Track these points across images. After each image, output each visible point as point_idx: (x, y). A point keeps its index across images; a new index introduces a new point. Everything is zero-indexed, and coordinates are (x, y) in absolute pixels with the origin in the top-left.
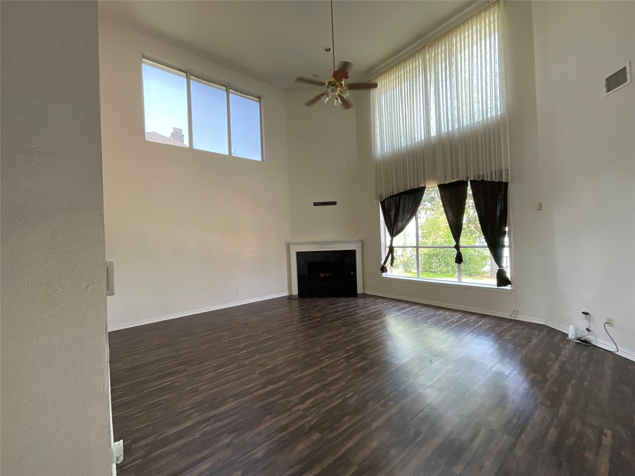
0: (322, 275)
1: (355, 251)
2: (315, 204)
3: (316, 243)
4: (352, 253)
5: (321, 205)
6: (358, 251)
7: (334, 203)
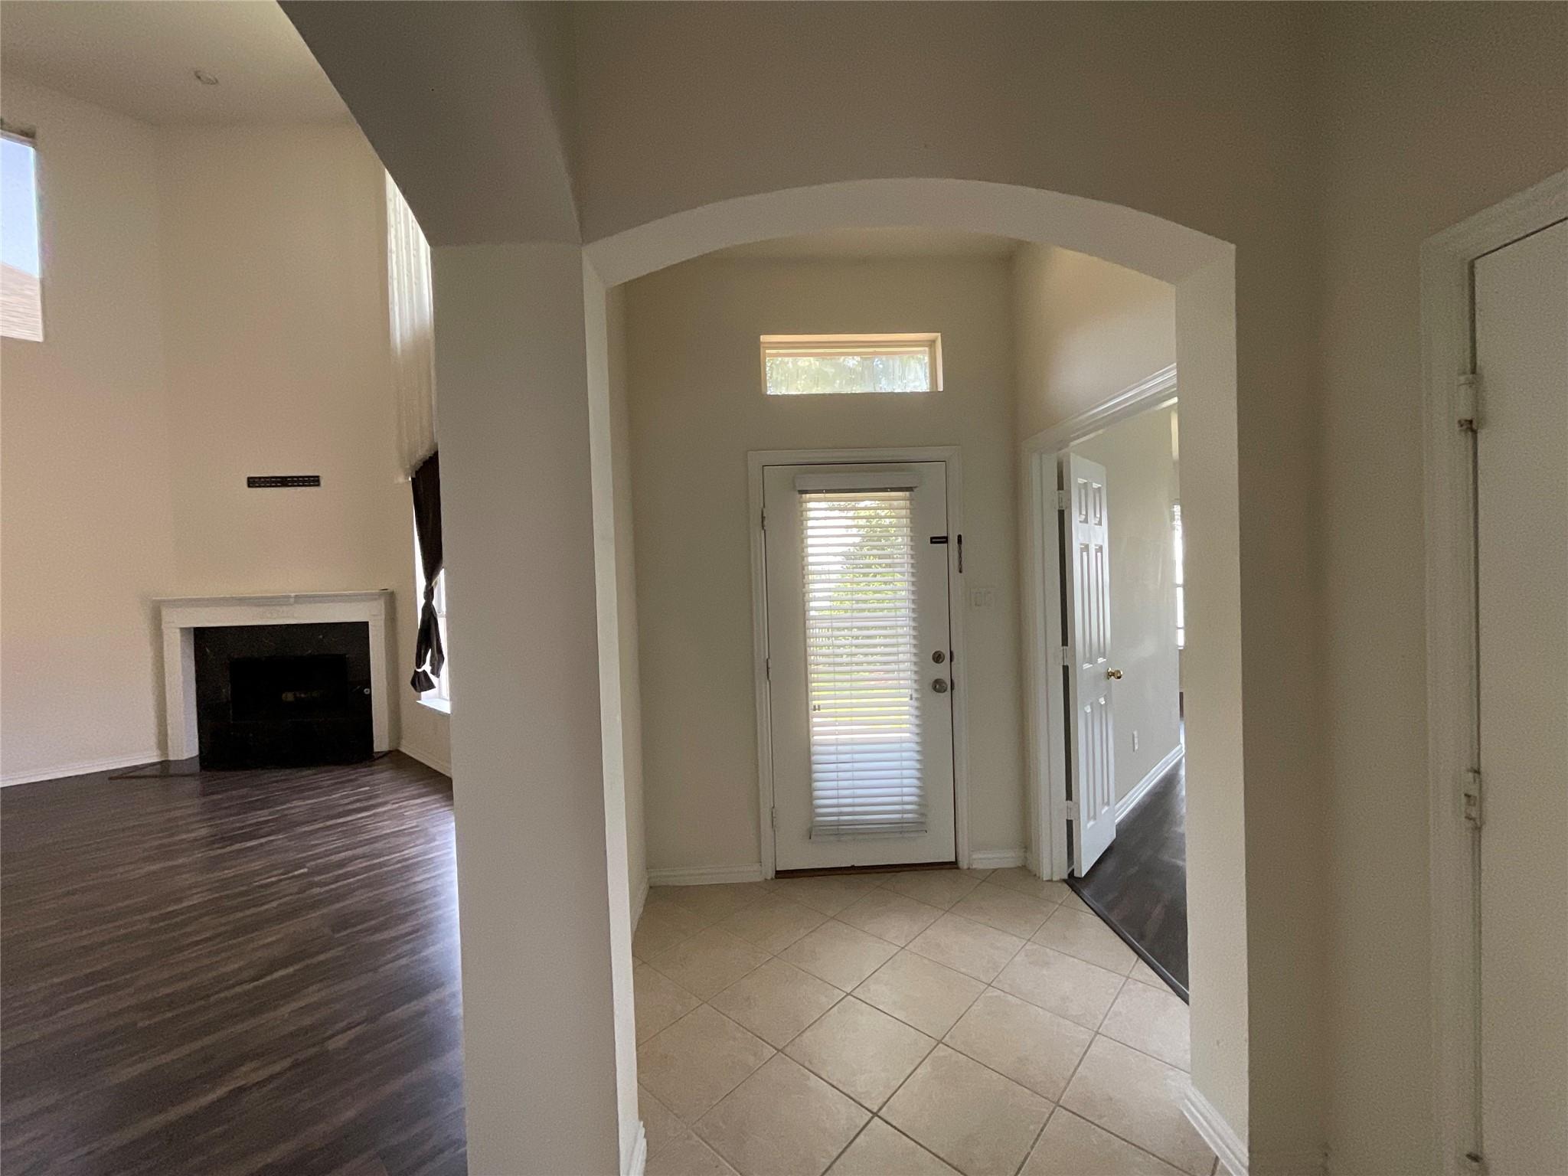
0: (289, 697)
1: (366, 624)
2: (253, 482)
3: (241, 601)
4: (358, 631)
5: (271, 486)
6: (374, 626)
7: (313, 481)
